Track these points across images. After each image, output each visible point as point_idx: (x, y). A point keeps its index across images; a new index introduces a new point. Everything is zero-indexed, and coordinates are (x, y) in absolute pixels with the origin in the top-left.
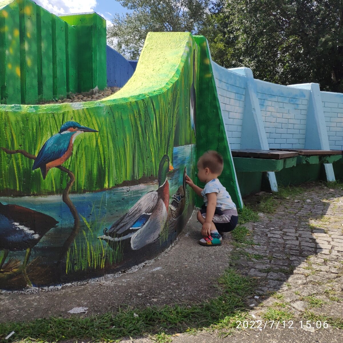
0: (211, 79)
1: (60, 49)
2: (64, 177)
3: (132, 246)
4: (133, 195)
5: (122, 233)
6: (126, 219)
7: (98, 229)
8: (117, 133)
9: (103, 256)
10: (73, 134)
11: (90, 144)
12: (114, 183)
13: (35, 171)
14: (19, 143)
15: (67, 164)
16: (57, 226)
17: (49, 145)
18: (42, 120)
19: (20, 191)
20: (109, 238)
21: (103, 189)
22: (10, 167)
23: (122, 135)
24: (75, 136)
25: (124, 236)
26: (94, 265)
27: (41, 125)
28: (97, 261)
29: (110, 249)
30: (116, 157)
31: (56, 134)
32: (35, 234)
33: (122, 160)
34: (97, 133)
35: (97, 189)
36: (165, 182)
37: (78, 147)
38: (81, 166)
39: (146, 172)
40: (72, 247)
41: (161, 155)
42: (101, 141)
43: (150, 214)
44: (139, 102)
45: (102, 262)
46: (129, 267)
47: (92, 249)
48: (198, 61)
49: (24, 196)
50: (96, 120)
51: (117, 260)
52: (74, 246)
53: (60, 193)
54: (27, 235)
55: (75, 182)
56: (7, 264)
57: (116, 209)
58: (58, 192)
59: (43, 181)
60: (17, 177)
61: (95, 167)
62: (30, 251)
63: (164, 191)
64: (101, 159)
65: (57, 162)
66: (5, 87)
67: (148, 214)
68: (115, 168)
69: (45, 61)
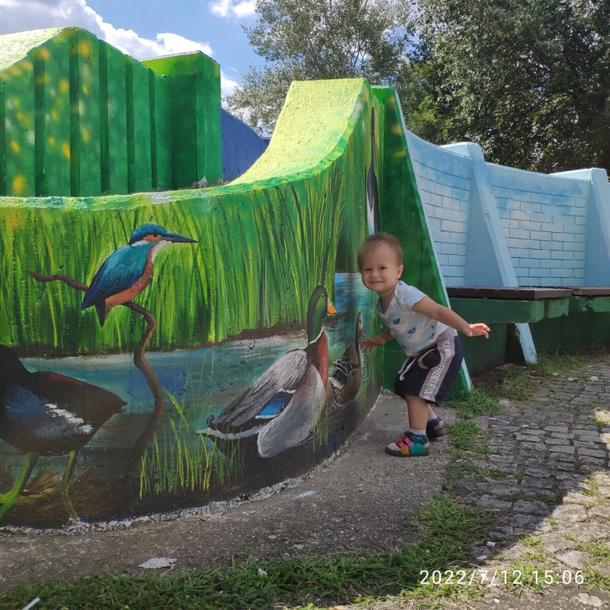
0: (405, 160)
1: (140, 114)
2: (137, 322)
3: (260, 450)
4: (261, 355)
5: (241, 425)
6: (249, 400)
7: (197, 416)
8: (230, 245)
9: (207, 467)
10: (152, 247)
11: (183, 263)
12: (226, 333)
13: (86, 311)
14: (58, 263)
15: (142, 299)
16: (124, 410)
17: (110, 266)
18: (98, 221)
19: (59, 347)
20: (218, 433)
21: (206, 344)
22: (43, 305)
23: (240, 249)
24: (156, 250)
25: (244, 430)
26: (190, 483)
27: (98, 231)
28: (196, 477)
29: (220, 453)
30: (229, 287)
31: (123, 246)
32: (85, 424)
33: (240, 292)
34: (196, 245)
35: (196, 344)
36: (320, 335)
37: (162, 269)
38: (166, 303)
39: (284, 315)
40: (150, 449)
41: (311, 286)
42: (202, 259)
43: (293, 391)
44: (269, 191)
45: (205, 478)
46: (254, 488)
47: (186, 454)
48: (380, 129)
49: (66, 356)
50: (194, 222)
51: (232, 476)
52: (155, 447)
53: (130, 351)
54: (70, 426)
55: (155, 330)
56: (36, 479)
57: (229, 380)
58: (126, 348)
59: (101, 329)
60: (54, 322)
61: (192, 304)
62: (76, 455)
63: (319, 351)
64: (202, 289)
65: (125, 295)
66: (44, 176)
67: (288, 391)
68: (227, 307)
69: (113, 134)
